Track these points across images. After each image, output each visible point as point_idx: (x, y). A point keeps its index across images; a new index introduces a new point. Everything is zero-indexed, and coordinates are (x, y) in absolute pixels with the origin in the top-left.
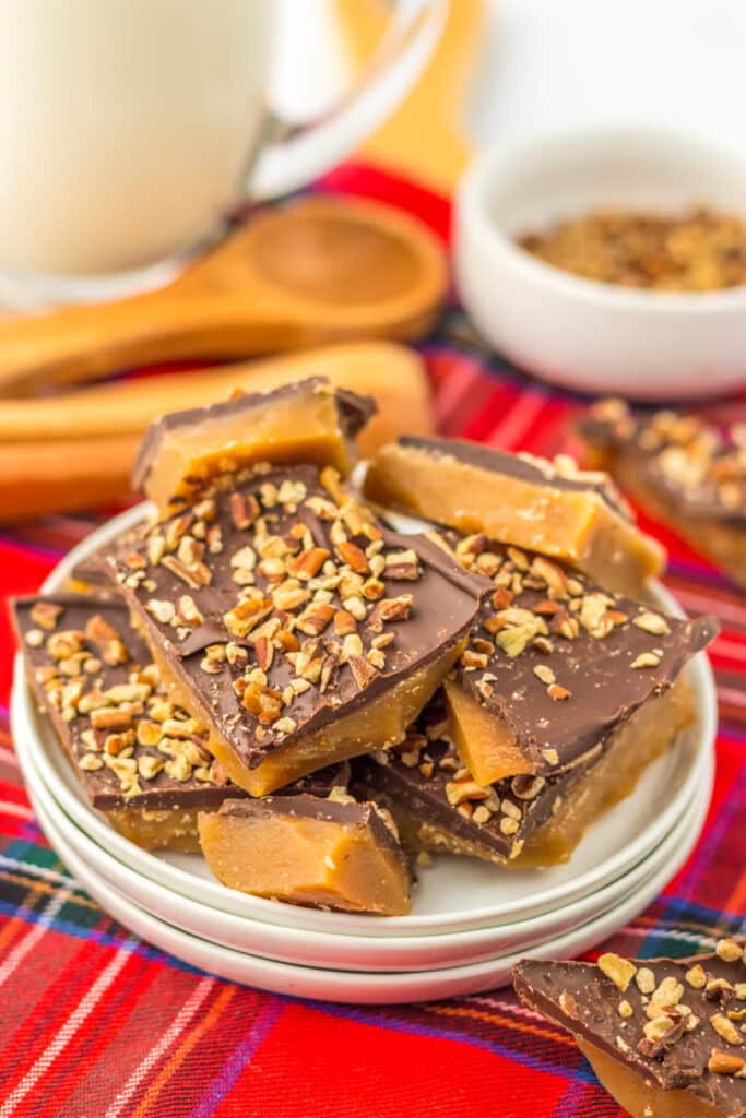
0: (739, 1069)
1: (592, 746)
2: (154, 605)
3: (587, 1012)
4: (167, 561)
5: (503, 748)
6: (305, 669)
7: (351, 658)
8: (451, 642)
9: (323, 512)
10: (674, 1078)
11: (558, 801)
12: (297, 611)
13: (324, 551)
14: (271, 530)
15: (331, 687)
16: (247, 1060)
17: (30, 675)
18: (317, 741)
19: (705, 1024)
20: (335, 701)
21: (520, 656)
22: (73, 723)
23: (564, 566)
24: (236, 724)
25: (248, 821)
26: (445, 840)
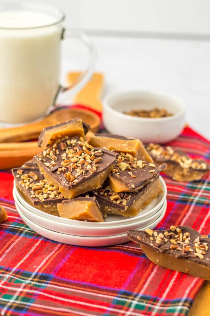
0: (177, 248)
1: (142, 185)
2: (45, 163)
3: (143, 239)
4: (47, 156)
5: (123, 186)
6: (79, 171)
7: (89, 169)
8: (110, 166)
9: (81, 144)
10: (163, 250)
11: (134, 201)
12: (76, 162)
13: (81, 151)
14: (69, 149)
15: (85, 175)
16: (70, 256)
17: (17, 183)
18: (82, 185)
19: (169, 241)
20: (86, 177)
21: (124, 171)
22: (28, 190)
23: (132, 154)
24: (65, 182)
25: (68, 204)
26: (110, 210)
